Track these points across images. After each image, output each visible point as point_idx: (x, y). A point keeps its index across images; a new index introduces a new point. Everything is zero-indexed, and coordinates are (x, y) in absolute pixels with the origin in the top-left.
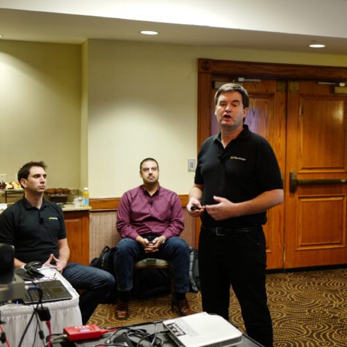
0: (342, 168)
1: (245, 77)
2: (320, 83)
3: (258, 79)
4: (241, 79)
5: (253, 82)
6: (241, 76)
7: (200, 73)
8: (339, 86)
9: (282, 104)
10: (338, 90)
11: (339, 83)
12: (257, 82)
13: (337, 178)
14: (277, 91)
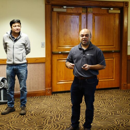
0: (113, 46)
1: (67, 6)
2: (102, 8)
3: (73, 7)
4: (65, 7)
5: (71, 8)
6: (65, 6)
7: (46, 4)
8: (110, 10)
9: (85, 18)
10: (110, 11)
11: (110, 8)
12: (73, 8)
13: (111, 50)
14: (83, 12)
